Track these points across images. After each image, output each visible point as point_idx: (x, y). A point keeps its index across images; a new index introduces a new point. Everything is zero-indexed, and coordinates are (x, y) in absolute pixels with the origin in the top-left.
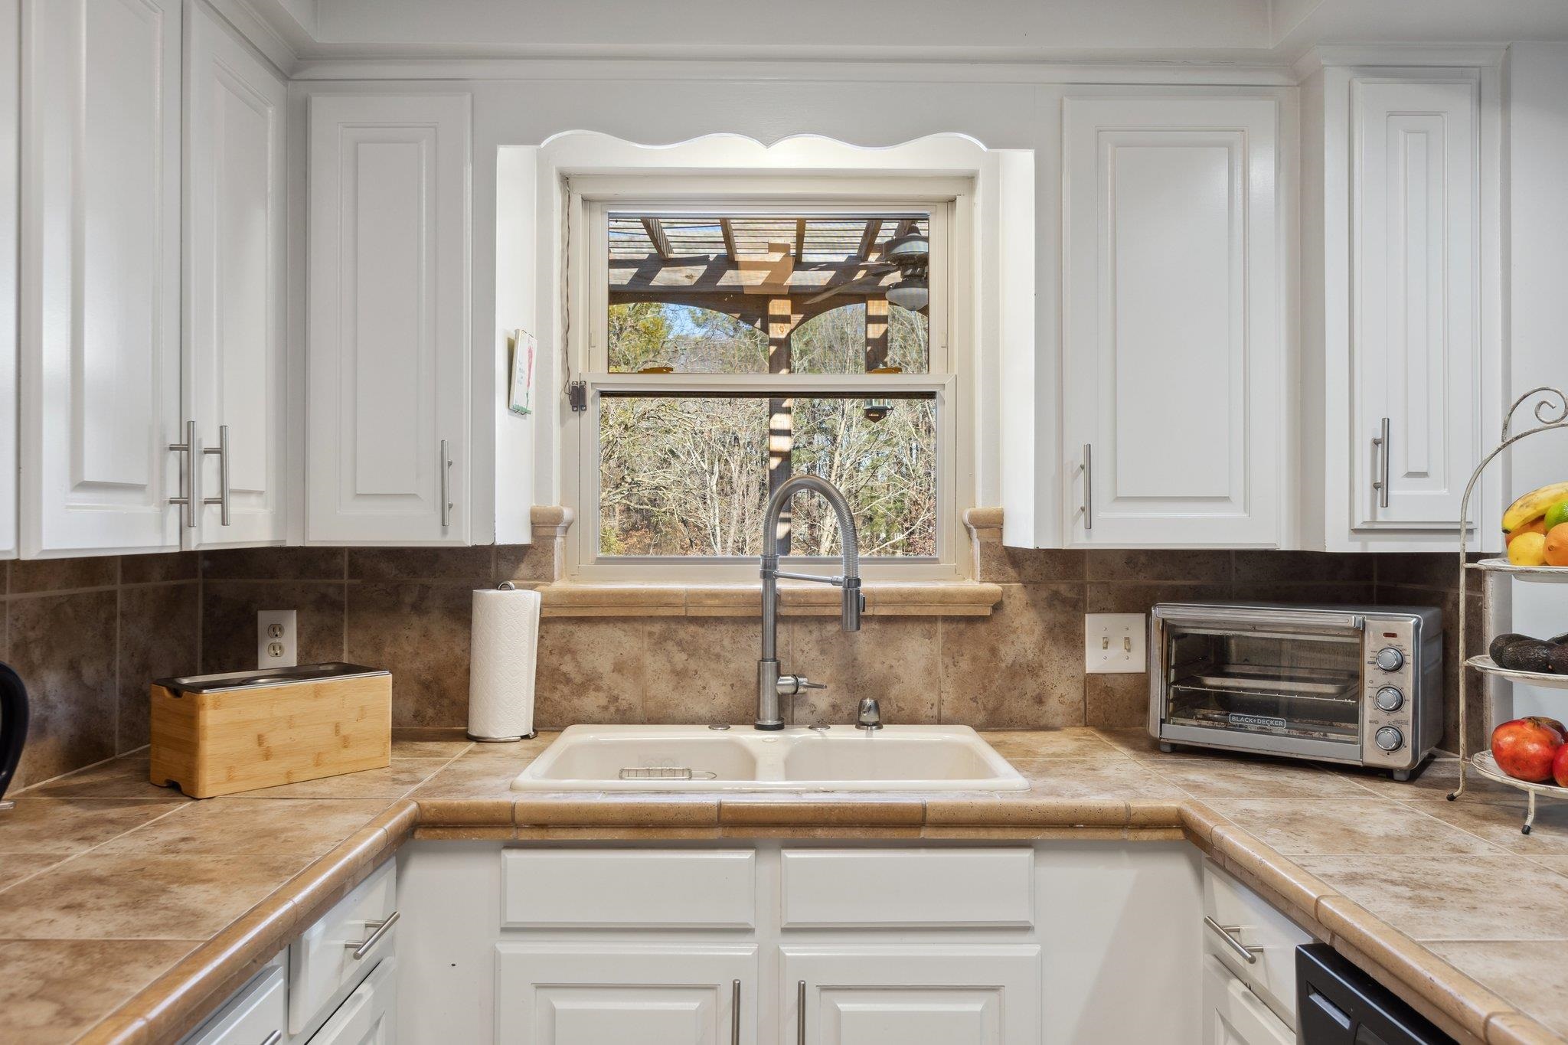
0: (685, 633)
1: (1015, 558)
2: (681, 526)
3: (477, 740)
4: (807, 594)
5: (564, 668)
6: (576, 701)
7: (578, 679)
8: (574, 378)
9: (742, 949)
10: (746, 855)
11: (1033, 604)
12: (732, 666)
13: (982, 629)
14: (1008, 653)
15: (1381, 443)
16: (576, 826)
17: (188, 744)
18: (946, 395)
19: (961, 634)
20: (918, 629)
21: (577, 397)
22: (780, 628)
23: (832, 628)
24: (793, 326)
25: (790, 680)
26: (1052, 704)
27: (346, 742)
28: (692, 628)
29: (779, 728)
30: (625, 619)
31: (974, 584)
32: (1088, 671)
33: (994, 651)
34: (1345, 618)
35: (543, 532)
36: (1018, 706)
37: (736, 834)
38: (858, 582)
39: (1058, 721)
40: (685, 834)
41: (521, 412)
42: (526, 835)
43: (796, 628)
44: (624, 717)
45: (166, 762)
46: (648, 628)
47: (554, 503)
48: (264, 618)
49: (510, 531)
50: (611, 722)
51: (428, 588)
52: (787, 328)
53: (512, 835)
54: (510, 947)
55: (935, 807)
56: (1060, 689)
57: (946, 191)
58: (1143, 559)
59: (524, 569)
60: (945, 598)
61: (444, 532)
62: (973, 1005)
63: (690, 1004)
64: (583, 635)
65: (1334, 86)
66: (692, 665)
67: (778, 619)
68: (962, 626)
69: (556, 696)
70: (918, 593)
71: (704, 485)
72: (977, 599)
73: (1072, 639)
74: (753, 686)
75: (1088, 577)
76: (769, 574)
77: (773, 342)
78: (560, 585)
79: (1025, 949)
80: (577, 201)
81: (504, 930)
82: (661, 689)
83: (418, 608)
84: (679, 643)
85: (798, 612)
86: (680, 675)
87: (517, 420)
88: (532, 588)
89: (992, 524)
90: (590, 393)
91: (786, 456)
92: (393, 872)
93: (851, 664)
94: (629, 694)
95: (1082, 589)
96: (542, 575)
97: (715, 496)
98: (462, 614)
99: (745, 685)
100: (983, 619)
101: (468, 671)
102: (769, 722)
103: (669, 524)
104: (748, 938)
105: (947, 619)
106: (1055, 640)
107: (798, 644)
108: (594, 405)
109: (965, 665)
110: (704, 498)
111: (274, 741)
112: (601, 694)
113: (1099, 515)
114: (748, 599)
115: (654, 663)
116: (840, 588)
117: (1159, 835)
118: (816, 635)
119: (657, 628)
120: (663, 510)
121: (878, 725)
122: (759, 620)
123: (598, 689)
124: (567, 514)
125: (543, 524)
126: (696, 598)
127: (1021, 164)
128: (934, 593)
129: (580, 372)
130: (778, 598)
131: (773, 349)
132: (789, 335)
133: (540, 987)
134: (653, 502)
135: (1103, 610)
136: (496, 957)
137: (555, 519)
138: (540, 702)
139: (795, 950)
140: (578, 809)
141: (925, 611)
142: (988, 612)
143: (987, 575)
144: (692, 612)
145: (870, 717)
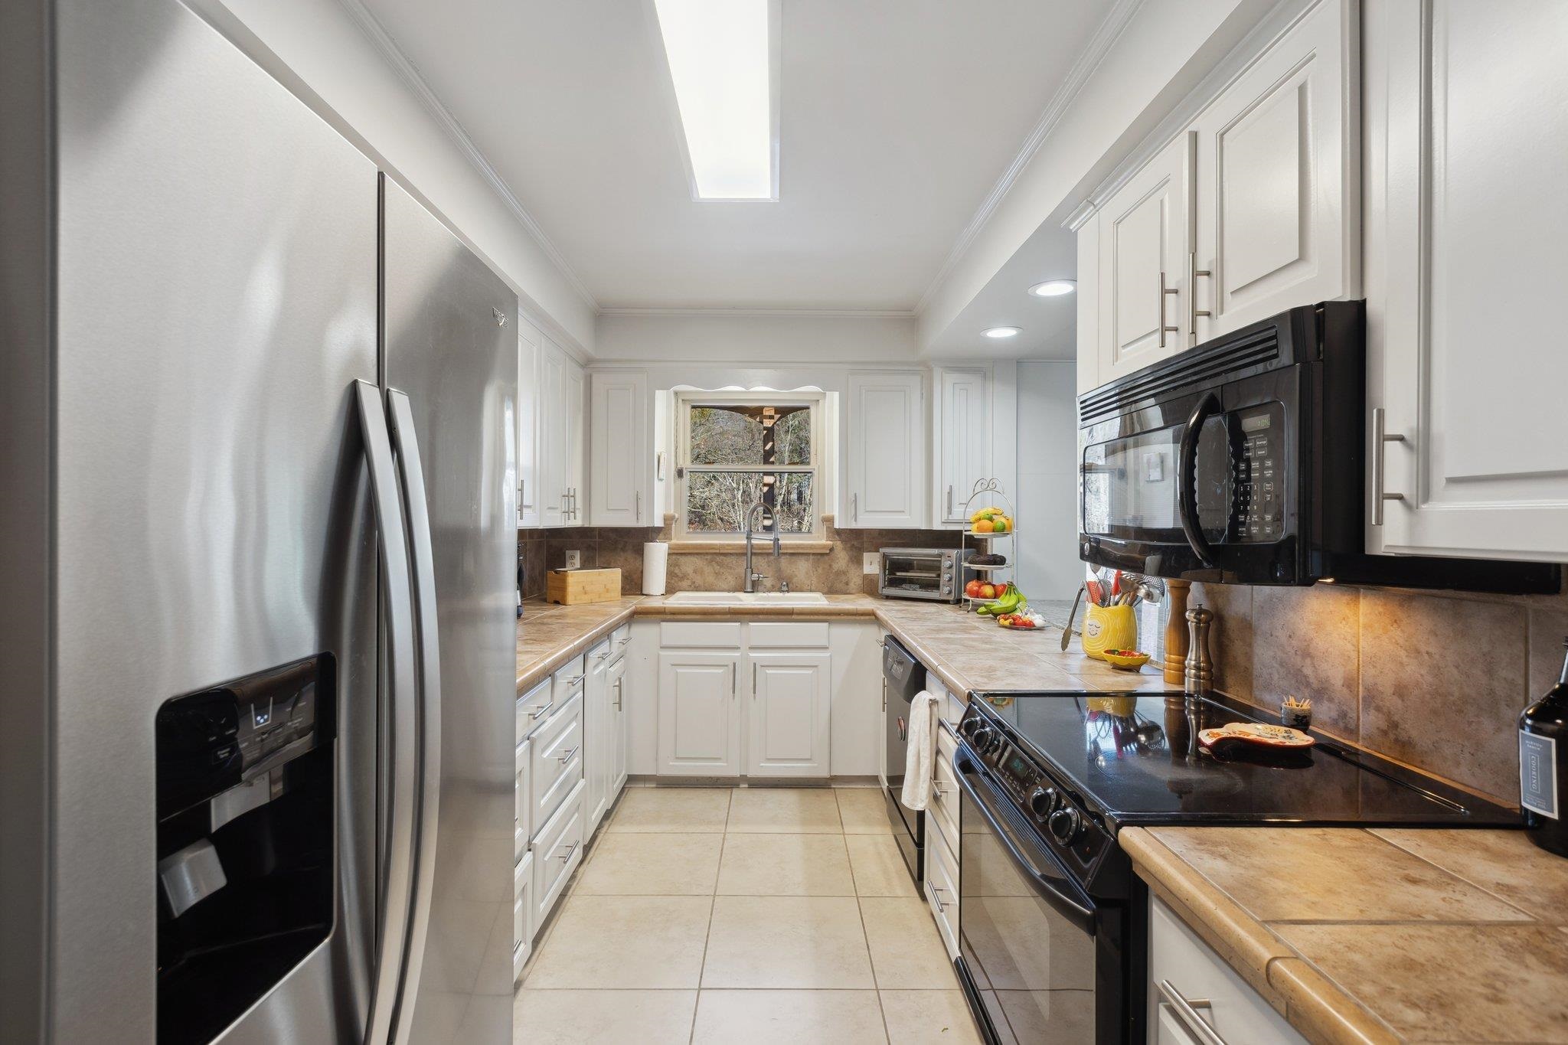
0: (719, 559)
1: (839, 533)
2: (719, 522)
3: (646, 595)
4: (763, 545)
5: (676, 571)
6: (680, 583)
7: (680, 575)
8: (679, 466)
9: (737, 654)
10: (738, 624)
11: (844, 549)
12: (736, 571)
13: (826, 558)
14: (836, 567)
15: (950, 494)
16: (684, 614)
17: (562, 588)
18: (815, 473)
19: (819, 559)
20: (803, 558)
21: (680, 473)
22: (753, 557)
23: (772, 558)
24: (776, 420)
25: (756, 575)
26: (852, 585)
27: (608, 591)
28: (722, 557)
29: (753, 592)
30: (697, 554)
31: (824, 542)
32: (865, 573)
33: (830, 566)
34: (936, 551)
35: (668, 522)
36: (839, 586)
37: (734, 617)
38: (778, 540)
39: (854, 591)
40: (719, 617)
41: (661, 480)
42: (669, 617)
43: (759, 557)
44: (697, 589)
45: (554, 594)
46: (706, 557)
47: (672, 512)
48: (568, 553)
49: (658, 523)
50: (692, 591)
51: (627, 542)
52: (772, 422)
53: (665, 616)
54: (663, 653)
55: (797, 608)
56: (854, 580)
57: (815, 398)
58: (884, 532)
59: (661, 536)
60: (812, 547)
61: (638, 522)
62: (809, 672)
63: (720, 671)
64: (683, 559)
65: (937, 373)
66: (722, 571)
67: (752, 554)
68: (819, 557)
69: (673, 581)
70: (802, 544)
71: (734, 497)
72: (824, 547)
73: (858, 561)
74: (743, 578)
75: (865, 539)
76: (749, 538)
77: (765, 428)
78: (674, 541)
79: (826, 654)
80: (680, 401)
81: (661, 647)
82: (711, 579)
83: (623, 550)
84: (717, 563)
85: (760, 551)
86: (717, 574)
87: (660, 483)
88: (665, 542)
89: (829, 520)
90: (685, 471)
91: (771, 486)
92: (628, 627)
93: (779, 570)
94: (699, 581)
95: (862, 543)
96: (667, 537)
97: (740, 504)
98: (640, 552)
99: (741, 578)
100: (827, 554)
101: (642, 572)
102: (749, 590)
103: (712, 521)
104: (738, 650)
105: (813, 554)
106: (852, 561)
107: (760, 563)
108: (687, 477)
109: (820, 570)
110: (733, 505)
111: (588, 588)
112: (689, 581)
113: (860, 517)
114: (741, 547)
115: (708, 570)
116: (772, 542)
117: (867, 617)
118: (766, 560)
119: (709, 557)
120: (709, 512)
121: (788, 591)
122: (746, 554)
123: (688, 579)
124: (677, 516)
125: (668, 520)
126: (722, 546)
127: (834, 397)
128: (808, 545)
129: (681, 464)
130: (752, 546)
131: (765, 432)
132: (773, 425)
133: (673, 665)
134: (703, 507)
135: (870, 551)
136: (659, 655)
137: (672, 518)
138: (668, 583)
139: (753, 654)
140: (685, 608)
141: (805, 551)
142: (828, 552)
143: (828, 539)
144: (722, 551)
145: (785, 588)
